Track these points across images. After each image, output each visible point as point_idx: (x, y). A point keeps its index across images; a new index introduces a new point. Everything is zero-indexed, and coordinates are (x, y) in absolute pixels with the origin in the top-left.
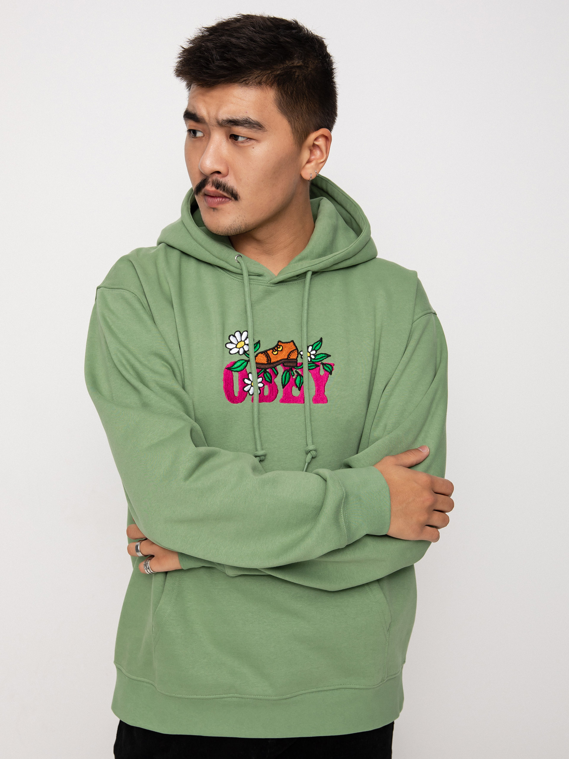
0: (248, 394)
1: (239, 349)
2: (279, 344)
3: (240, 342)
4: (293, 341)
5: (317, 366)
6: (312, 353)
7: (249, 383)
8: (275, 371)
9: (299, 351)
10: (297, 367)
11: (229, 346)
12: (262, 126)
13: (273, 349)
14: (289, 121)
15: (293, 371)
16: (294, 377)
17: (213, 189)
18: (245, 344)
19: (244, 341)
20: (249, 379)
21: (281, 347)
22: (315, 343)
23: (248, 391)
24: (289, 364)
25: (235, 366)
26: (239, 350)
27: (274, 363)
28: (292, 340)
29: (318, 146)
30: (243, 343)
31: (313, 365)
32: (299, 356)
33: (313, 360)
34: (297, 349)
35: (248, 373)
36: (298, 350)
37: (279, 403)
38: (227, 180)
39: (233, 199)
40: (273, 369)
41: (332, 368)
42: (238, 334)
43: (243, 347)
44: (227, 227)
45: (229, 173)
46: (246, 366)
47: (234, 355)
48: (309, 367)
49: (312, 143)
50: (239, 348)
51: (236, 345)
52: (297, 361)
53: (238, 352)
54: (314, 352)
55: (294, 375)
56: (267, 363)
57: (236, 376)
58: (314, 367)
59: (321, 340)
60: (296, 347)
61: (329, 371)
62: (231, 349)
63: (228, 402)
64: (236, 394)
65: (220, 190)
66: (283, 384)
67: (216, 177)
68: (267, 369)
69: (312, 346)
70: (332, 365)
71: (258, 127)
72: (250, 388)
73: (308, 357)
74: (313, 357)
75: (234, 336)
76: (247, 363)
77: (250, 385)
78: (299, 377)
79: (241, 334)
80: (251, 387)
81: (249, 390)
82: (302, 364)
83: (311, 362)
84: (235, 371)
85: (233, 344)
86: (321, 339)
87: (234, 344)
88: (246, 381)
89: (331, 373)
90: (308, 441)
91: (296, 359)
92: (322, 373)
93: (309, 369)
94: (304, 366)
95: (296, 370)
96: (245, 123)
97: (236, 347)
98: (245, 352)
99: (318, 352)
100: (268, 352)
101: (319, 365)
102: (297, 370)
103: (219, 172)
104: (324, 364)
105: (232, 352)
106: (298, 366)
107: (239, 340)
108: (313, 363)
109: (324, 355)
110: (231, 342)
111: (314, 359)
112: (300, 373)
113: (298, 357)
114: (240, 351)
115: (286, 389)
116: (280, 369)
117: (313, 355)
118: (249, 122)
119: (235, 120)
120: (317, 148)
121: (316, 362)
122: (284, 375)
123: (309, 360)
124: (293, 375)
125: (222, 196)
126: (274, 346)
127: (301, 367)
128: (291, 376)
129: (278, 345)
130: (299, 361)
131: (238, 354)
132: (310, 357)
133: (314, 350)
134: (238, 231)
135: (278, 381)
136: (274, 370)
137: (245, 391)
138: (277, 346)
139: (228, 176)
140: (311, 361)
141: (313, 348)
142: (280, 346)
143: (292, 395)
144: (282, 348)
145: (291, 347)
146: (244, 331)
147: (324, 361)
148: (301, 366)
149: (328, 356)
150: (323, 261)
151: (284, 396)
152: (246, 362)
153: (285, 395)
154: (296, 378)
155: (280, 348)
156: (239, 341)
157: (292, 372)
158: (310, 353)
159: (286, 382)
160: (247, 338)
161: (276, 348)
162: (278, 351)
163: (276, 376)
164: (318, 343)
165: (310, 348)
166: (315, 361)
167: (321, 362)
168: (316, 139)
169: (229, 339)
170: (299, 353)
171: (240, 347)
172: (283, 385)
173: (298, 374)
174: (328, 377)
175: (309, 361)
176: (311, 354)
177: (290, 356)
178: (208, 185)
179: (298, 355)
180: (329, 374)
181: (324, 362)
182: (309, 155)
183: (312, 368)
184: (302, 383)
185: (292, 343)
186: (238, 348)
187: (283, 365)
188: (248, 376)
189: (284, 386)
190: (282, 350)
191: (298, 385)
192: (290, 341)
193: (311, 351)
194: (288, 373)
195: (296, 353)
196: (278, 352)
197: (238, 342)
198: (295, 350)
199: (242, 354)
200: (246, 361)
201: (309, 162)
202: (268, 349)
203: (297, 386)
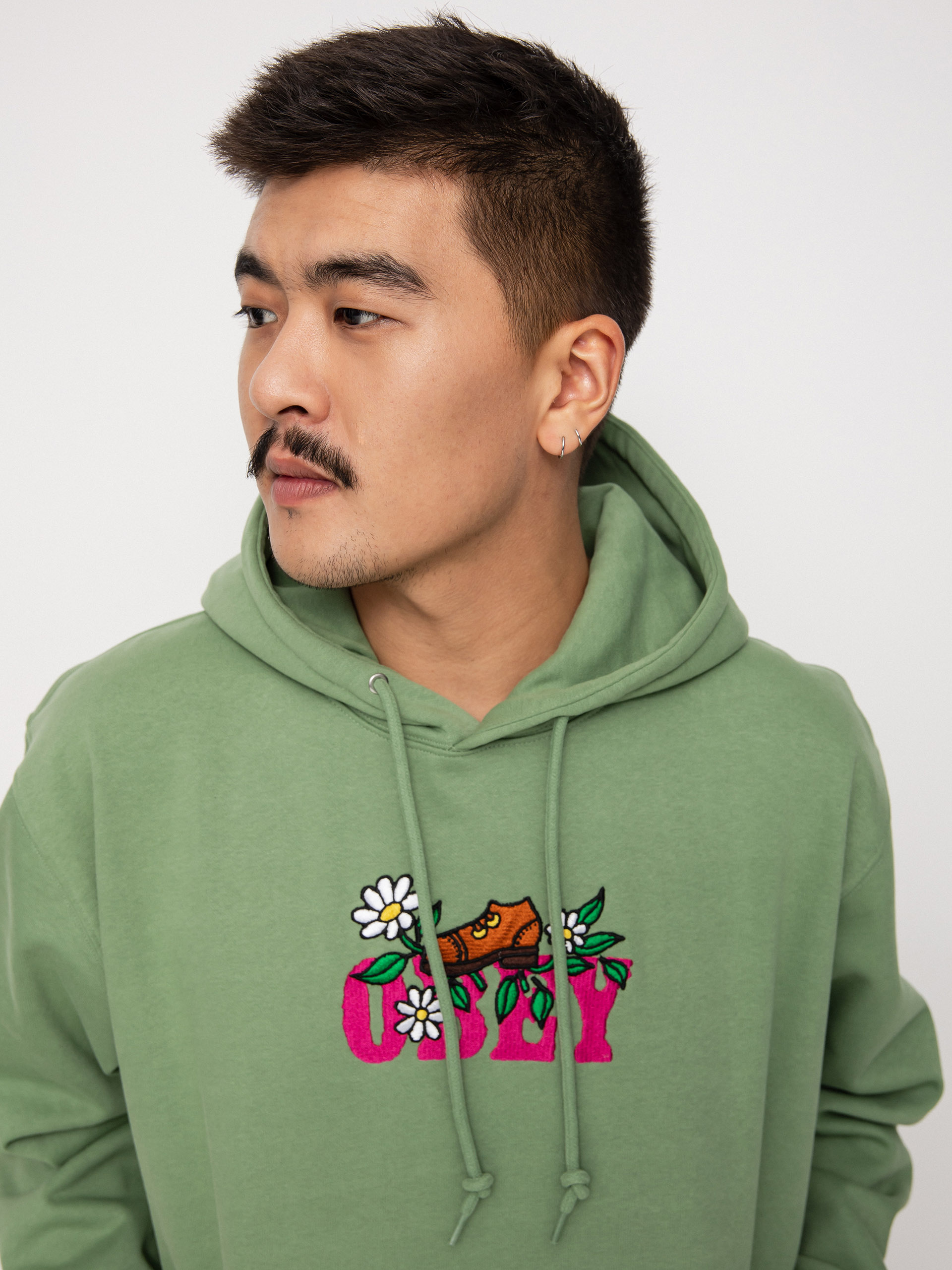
0: (408, 1040)
1: (386, 924)
2: (494, 908)
3: (390, 904)
4: (528, 899)
5: (590, 966)
6: (577, 930)
7: (409, 1013)
8: (479, 982)
9: (544, 925)
10: (537, 967)
11: (363, 916)
12: (420, 281)
13: (475, 924)
14: (501, 280)
15: (525, 979)
16: (529, 995)
17: (288, 455)
18: (403, 910)
19: (400, 903)
20: (411, 1002)
21: (496, 918)
22: (584, 906)
23: (409, 1032)
24: (515, 960)
25: (375, 968)
26: (387, 927)
27: (477, 960)
28: (526, 896)
29: (584, 363)
30: (397, 907)
31: (579, 962)
32: (544, 937)
33: (578, 950)
34: (538, 919)
35: (407, 986)
36: (541, 923)
37: (489, 1059)
38: (324, 431)
39: (340, 482)
40: (473, 974)
41: (627, 971)
42: (384, 885)
43: (396, 918)
44: (322, 563)
45: (332, 412)
46: (401, 971)
47: (372, 940)
48: (569, 967)
49: (566, 354)
50: (388, 922)
51: (380, 913)
52: (538, 950)
53: (385, 932)
54: (581, 928)
55: (528, 990)
56: (458, 961)
57: (375, 994)
58: (581, 968)
59: (601, 896)
60: (537, 913)
61: (620, 980)
62: (365, 926)
63: (357, 1060)
64: (377, 1040)
65: (305, 458)
66: (500, 1012)
67: (295, 421)
68: (458, 976)
69: (578, 912)
70: (627, 964)
71: (410, 283)
72: (414, 1025)
73: (568, 940)
74: (579, 941)
75: (375, 889)
76: (406, 963)
77: (413, 1019)
78: (540, 997)
79: (394, 885)
80: (415, 1022)
81: (411, 1029)
82: (551, 957)
83: (574, 955)
84: (373, 984)
85: (371, 911)
86: (602, 891)
87: (373, 910)
88: (403, 1008)
89: (623, 985)
90: (567, 1157)
91: (536, 947)
92: (601, 983)
93: (570, 974)
94: (555, 963)
95: (532, 975)
96: (374, 270)
97: (379, 920)
98: (401, 932)
99: (593, 930)
100: (462, 932)
101: (594, 963)
102: (538, 977)
103: (301, 410)
104: (606, 962)
105: (367, 932)
106: (540, 963)
107: (388, 900)
108: (579, 956)
109: (606, 937)
110: (367, 907)
111: (582, 947)
112: (544, 982)
113: (539, 939)
114: (388, 929)
115: (506, 1026)
116: (492, 975)
117: (580, 935)
118: (385, 267)
119: (350, 261)
120: (583, 370)
121: (585, 955)
122: (502, 991)
123: (570, 949)
124: (525, 988)
125: (314, 477)
126: (477, 915)
127: (547, 967)
128: (520, 991)
129: (488, 911)
130: (544, 949)
131: (383, 936)
132: (571, 940)
133: (582, 923)
134: (355, 576)
135: (486, 1005)
136: (476, 978)
137: (400, 1033)
138: (487, 915)
139: (328, 418)
140: (574, 951)
141: (581, 919)
142: (493, 914)
143: (523, 1041)
144: (500, 920)
145: (526, 914)
146: (402, 876)
147: (609, 954)
148: (546, 964)
149: (618, 939)
150: (598, 691)
151: (500, 1045)
152: (403, 961)
153: (504, 1040)
154: (534, 997)
155: (492, 919)
156: (387, 902)
157: (523, 983)
158: (571, 929)
159: (508, 1009)
160: (409, 893)
161: (482, 921)
162: (487, 927)
163: (482, 990)
164: (595, 902)
165: (573, 917)
166: (584, 951)
167: (598, 956)
168: (577, 342)
169: (362, 897)
170: (543, 930)
171: (389, 919)
172: (498, 1016)
173: (540, 988)
174: (616, 994)
175: (567, 952)
176: (573, 934)
177: (518, 939)
178: (275, 444)
179: (540, 934)
180: (618, 988)
181: (607, 954)
182: (560, 385)
183: (575, 970)
184: (546, 1011)
185: (526, 904)
186: (385, 922)
187: (503, 966)
188: (408, 996)
189: (501, 1018)
190: (497, 926)
191: (538, 1015)
192: (521, 898)
193: (575, 925)
194: (513, 985)
195: (535, 929)
196: (487, 931)
197: (386, 906)
198: (532, 922)
199: (394, 939)
200: (402, 956)
201: (556, 404)
202: (460, 924)
203: (534, 1018)
